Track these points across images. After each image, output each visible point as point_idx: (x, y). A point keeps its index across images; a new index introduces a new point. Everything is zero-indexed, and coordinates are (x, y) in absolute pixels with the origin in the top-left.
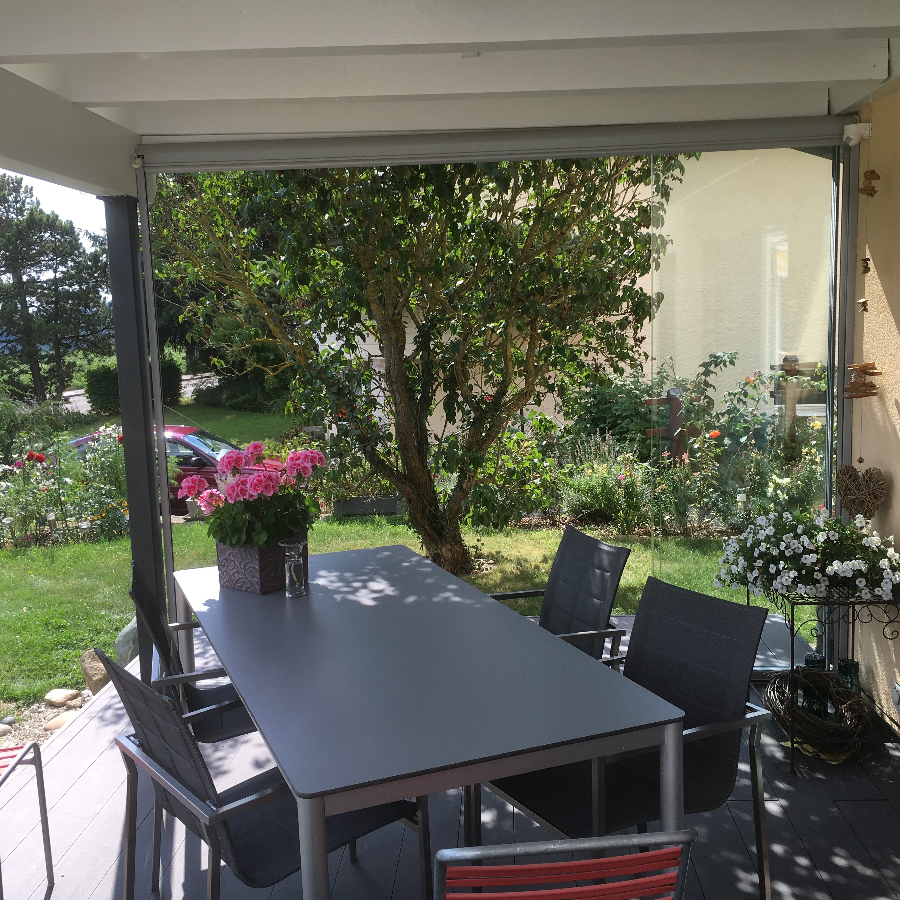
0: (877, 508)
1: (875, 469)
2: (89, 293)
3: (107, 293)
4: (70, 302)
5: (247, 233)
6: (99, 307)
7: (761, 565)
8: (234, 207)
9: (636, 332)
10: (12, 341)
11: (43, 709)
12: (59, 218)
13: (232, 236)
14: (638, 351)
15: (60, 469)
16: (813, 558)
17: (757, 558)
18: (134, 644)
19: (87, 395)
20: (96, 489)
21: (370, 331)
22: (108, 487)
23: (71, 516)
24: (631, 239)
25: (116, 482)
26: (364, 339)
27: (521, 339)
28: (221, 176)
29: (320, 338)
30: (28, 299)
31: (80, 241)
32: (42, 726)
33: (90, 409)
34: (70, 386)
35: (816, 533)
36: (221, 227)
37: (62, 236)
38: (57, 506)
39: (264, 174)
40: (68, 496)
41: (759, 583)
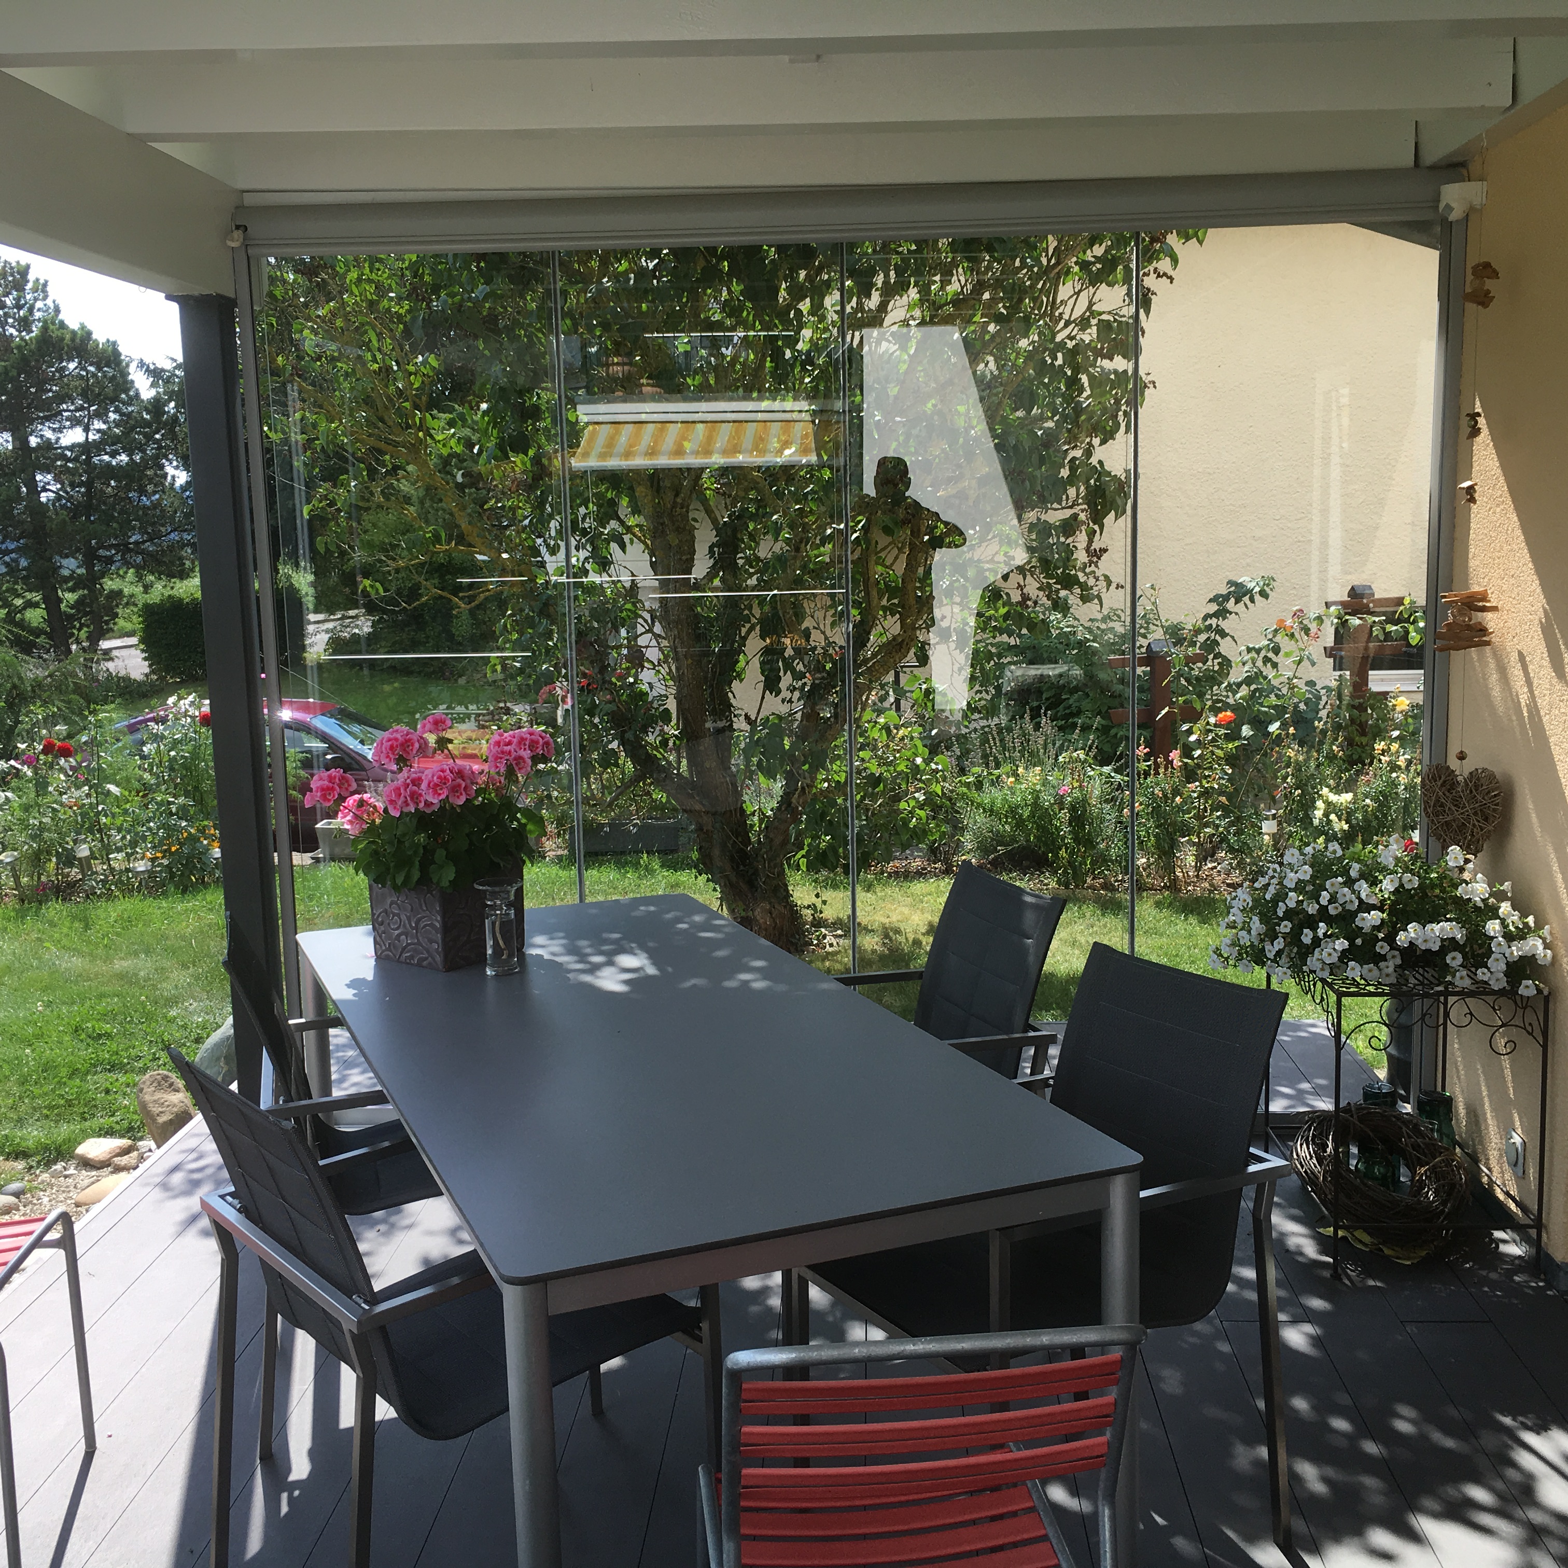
0: (1488, 837)
1: (1484, 770)
2: (146, 468)
3: (177, 468)
4: (113, 483)
5: (422, 363)
6: (164, 492)
7: (1288, 930)
8: (399, 316)
9: (1090, 541)
10: (12, 551)
11: (72, 1171)
12: (94, 336)
13: (395, 368)
14: (1094, 572)
15: (100, 768)
16: (1375, 917)
17: (1282, 919)
18: (227, 1063)
19: (142, 647)
20: (159, 804)
21: (634, 535)
22: (181, 800)
23: (119, 850)
24: (1084, 379)
25: (195, 793)
26: (623, 547)
27: (896, 551)
28: (377, 265)
29: (548, 546)
30: (39, 477)
31: (130, 377)
32: (71, 1198)
33: (147, 670)
34: (112, 630)
35: (1381, 877)
36: (377, 354)
37: (99, 369)
38: (93, 834)
39: (451, 260)
40: (114, 816)
41: (1284, 960)
